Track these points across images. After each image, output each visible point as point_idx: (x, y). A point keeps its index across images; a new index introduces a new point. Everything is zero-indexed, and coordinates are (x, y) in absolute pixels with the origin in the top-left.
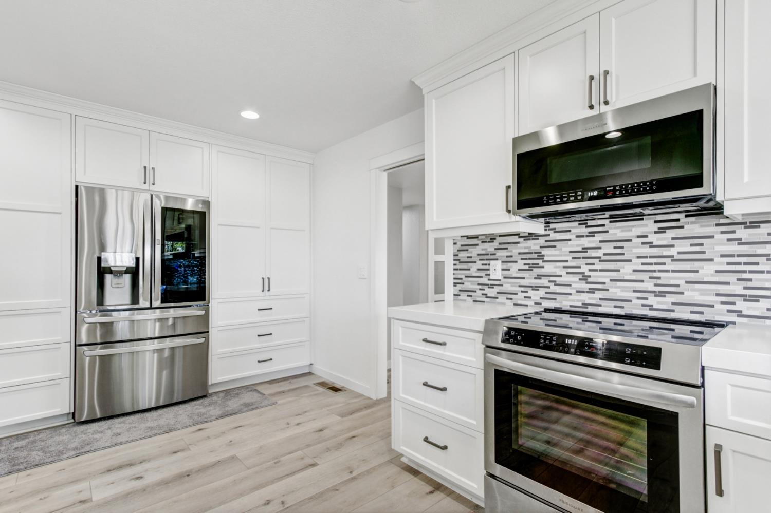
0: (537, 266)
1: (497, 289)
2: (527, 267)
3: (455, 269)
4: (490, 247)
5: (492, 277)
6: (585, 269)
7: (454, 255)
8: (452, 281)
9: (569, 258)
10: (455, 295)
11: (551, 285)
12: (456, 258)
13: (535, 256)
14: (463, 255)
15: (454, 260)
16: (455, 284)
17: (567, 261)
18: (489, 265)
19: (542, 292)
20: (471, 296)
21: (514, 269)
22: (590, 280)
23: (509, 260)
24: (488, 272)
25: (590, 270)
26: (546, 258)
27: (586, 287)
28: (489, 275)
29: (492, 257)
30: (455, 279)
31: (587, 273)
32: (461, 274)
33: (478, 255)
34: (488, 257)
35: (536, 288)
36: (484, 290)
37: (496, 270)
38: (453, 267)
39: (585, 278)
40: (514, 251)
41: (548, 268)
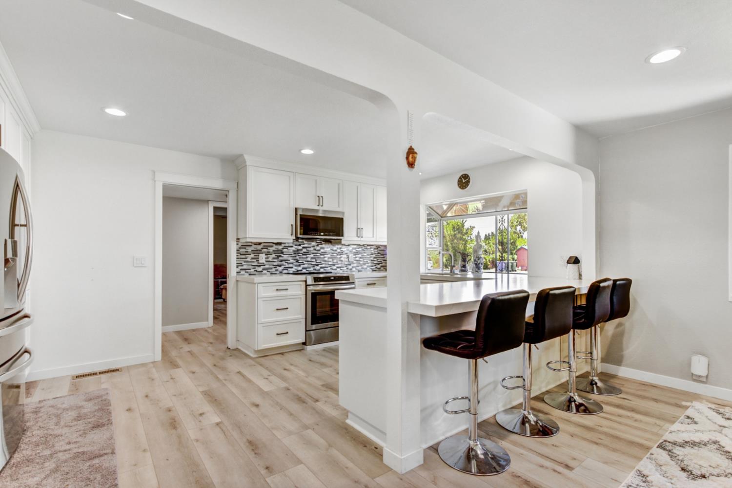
0: (280, 256)
1: (262, 267)
2: (276, 257)
3: (237, 258)
4: (259, 247)
5: (260, 262)
6: (298, 258)
7: (237, 251)
8: (236, 265)
9: (292, 253)
10: (237, 272)
11: (286, 264)
12: (238, 252)
13: (280, 252)
14: (242, 250)
15: (237, 253)
16: (237, 267)
17: (291, 254)
18: (259, 256)
19: (282, 267)
20: (247, 272)
21: (271, 258)
22: (299, 261)
23: (268, 254)
24: (258, 259)
25: (300, 258)
26: (284, 253)
27: (298, 264)
28: (258, 261)
29: (260, 252)
30: (237, 263)
31: (298, 259)
32: (242, 261)
33: (252, 251)
34: (257, 252)
35: (280, 266)
36: (255, 268)
37: (262, 258)
38: (236, 257)
39: (297, 261)
40: (271, 249)
41: (285, 257)
